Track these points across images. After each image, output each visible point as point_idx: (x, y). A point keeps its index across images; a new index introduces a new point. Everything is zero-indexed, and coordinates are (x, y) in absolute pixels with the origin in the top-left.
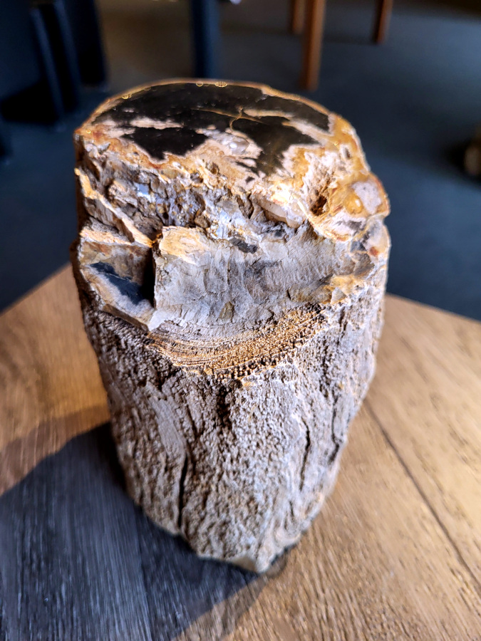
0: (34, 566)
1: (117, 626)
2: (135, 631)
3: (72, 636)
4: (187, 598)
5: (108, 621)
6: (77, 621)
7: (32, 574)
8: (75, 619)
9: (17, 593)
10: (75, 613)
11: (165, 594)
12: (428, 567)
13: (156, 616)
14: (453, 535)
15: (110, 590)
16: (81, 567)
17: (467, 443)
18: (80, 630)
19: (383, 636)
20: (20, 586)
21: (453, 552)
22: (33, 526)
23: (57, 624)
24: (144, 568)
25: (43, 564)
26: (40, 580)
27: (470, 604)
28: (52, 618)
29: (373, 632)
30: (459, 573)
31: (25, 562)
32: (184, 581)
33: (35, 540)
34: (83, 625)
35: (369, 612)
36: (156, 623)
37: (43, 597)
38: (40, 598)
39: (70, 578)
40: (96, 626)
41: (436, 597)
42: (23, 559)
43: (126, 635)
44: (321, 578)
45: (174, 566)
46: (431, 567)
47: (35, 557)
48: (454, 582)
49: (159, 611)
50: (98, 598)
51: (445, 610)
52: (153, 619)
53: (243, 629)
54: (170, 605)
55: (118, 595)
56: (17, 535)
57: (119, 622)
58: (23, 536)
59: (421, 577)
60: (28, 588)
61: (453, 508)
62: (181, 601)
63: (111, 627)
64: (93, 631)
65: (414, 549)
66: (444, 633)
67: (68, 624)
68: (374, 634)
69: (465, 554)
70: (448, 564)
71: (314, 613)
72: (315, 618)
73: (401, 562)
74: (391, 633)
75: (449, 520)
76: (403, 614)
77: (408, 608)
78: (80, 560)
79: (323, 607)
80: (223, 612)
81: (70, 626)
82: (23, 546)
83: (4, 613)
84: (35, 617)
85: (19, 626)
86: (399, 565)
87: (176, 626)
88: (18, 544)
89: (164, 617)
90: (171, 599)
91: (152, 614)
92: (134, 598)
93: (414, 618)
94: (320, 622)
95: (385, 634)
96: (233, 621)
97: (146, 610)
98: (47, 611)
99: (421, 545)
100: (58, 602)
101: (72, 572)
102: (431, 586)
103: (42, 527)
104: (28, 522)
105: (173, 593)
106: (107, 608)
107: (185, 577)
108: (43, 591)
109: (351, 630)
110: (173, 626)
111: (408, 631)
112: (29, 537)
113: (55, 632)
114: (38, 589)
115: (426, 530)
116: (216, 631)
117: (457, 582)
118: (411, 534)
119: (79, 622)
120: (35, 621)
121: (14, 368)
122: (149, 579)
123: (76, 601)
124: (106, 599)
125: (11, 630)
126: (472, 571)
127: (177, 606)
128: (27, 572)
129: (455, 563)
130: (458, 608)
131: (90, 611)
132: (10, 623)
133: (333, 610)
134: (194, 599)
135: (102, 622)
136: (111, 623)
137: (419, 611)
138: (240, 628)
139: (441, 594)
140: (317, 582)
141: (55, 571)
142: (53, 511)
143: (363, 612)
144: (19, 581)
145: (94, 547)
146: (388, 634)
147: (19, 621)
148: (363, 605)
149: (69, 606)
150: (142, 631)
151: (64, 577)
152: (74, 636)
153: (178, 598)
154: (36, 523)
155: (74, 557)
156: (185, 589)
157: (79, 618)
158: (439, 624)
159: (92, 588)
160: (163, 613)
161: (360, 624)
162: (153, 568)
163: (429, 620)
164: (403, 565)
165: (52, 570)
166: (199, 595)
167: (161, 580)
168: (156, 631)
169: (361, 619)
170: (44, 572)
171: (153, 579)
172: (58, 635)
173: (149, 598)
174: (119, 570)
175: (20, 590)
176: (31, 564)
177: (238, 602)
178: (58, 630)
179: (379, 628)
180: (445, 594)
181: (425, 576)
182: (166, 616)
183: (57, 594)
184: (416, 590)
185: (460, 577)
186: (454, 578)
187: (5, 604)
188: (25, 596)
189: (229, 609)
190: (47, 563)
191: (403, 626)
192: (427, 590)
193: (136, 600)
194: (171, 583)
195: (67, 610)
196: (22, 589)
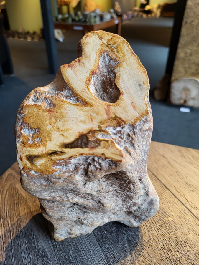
0: (58, 247)
2: (101, 262)
4: (116, 248)
5: (91, 261)
7: (58, 250)
8: (79, 263)
9: (55, 258)
10: (78, 260)
11: (108, 248)
13: (107, 256)
14: (196, 215)
15: (88, 251)
16: (75, 245)
20: (55, 255)
24: (98, 241)
25: (61, 246)
26: (62, 251)
28: (70, 263)
31: (54, 247)
36: (108, 259)
38: (64, 258)
39: (73, 249)
43: (98, 264)
44: (157, 234)
46: (192, 225)
50: (85, 254)
54: (111, 252)
55: (91, 252)
57: (95, 261)
59: (189, 229)
60: (58, 255)
62: (114, 250)
63: (93, 263)
65: (185, 221)
68: (180, 249)
71: (159, 246)
73: (182, 226)
76: (187, 241)
77: (188, 240)
79: (162, 244)
87: (115, 258)
89: (110, 256)
93: (191, 242)
94: (162, 248)
96: (134, 253)
97: (103, 255)
98: (67, 262)
100: (71, 258)
101: (73, 247)
102: (193, 231)
105: (110, 247)
106: (89, 257)
107: (113, 242)
108: (64, 255)
114: (62, 255)
116: (129, 257)
122: (101, 245)
123: (77, 256)
124: (88, 253)
127: (113, 252)
128: (56, 250)
133: (165, 244)
134: (118, 248)
135: (88, 261)
136: (92, 261)
137: (192, 240)
144: (54, 253)
146: (185, 249)
148: (174, 241)
149: (75, 258)
150: (104, 262)
151: (70, 249)
153: (112, 249)
156: (114, 246)
157: (80, 262)
159: (81, 251)
161: (175, 247)
162: (101, 241)
163: (196, 242)
165: (65, 248)
167: (105, 244)
169: (175, 245)
170: (62, 249)
173: (103, 251)
182: (111, 255)
183: (69, 255)
184: (190, 234)
187: (51, 262)
189: (131, 249)
191: (189, 245)
192: (193, 233)
193: (98, 253)
194: (109, 244)
195: (75, 260)
196: (56, 256)
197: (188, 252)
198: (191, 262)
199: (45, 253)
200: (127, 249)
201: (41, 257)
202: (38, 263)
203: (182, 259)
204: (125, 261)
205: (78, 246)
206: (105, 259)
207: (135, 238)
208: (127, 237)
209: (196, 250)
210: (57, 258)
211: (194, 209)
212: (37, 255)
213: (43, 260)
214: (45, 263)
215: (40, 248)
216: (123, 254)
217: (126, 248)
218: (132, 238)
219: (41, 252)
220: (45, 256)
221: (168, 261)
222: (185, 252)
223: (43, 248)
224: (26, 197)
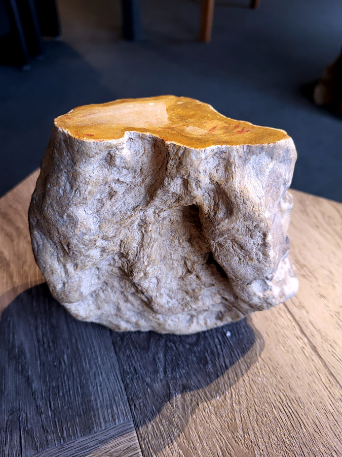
0: (46, 345)
1: (100, 376)
2: (112, 378)
3: (73, 383)
4: (142, 358)
5: (95, 373)
6: (76, 374)
7: (45, 350)
8: (74, 373)
9: (37, 361)
10: (74, 370)
11: (128, 357)
12: (284, 337)
13: (123, 369)
14: (297, 318)
15: (94, 357)
16: (75, 344)
17: (305, 266)
18: (78, 379)
19: (258, 374)
20: (38, 357)
21: (297, 327)
22: (42, 323)
23: (64, 377)
24: (114, 344)
25: (51, 344)
26: (51, 353)
27: (307, 354)
28: (60, 373)
29: (252, 372)
30: (301, 338)
31: (40, 344)
32: (139, 350)
33: (44, 331)
34: (80, 376)
35: (249, 361)
36: (124, 373)
37: (54, 363)
38: (51, 363)
39: (69, 351)
40: (88, 376)
41: (288, 352)
42: (38, 342)
43: (106, 380)
44: (220, 344)
45: (132, 341)
46: (285, 335)
47: (45, 340)
48: (298, 343)
49: (125, 367)
50: (87, 361)
51: (293, 358)
52: (122, 371)
53: (176, 374)
54: (132, 363)
55: (99, 359)
56: (32, 328)
57: (102, 374)
58: (36, 329)
60: (43, 358)
61: (298, 303)
62: (138, 360)
63: (97, 377)
64: (86, 380)
65: (275, 326)
66: (293, 371)
67: (70, 376)
69: (304, 328)
70: (294, 334)
71: (217, 363)
72: (218, 366)
74: (262, 372)
75: (295, 310)
76: (269, 361)
77: (271, 358)
78: (74, 340)
79: (222, 360)
80: (163, 364)
81: (72, 377)
82: (37, 334)
83: (30, 373)
84: (50, 374)
85: (40, 379)
86: (266, 335)
87: (136, 374)
88: (34, 334)
89: (128, 370)
90: (132, 359)
91: (121, 368)
92: (109, 361)
93: (275, 363)
94: (221, 367)
95: (259, 373)
96: (170, 370)
97: (117, 367)
98: (57, 370)
99: (279, 324)
100: (63, 364)
101: (70, 348)
102: (285, 346)
103: (47, 323)
104: (39, 322)
105: (133, 356)
106: (94, 366)
107: (139, 347)
108: (53, 359)
109: (239, 370)
110: (135, 374)
111: (272, 370)
112: (40, 330)
113: (63, 381)
114: (50, 358)
115: (282, 316)
116: (160, 376)
117: (299, 343)
118: (273, 319)
119: (77, 375)
120: (50, 376)
121: (17, 229)
122: (117, 349)
123: (74, 363)
124: (92, 362)
125: (36, 382)
126: (308, 336)
127: (136, 363)
128: (41, 349)
129: (299, 333)
130: (301, 357)
131: (83, 369)
132: (34, 378)
133: (228, 361)
134: (146, 359)
135: (91, 374)
136: (97, 374)
137: (278, 360)
138: (174, 373)
139: (290, 350)
140: (219, 347)
141: (59, 348)
142: (54, 314)
143: (246, 362)
144: (37, 354)
145: (82, 334)
146: (261, 373)
147: (40, 377)
149: (70, 366)
150: (116, 378)
151: (65, 350)
152: (75, 382)
153: (136, 358)
154: (44, 322)
155: (70, 339)
156: (140, 354)
157: (77, 373)
158: (290, 366)
159: (83, 356)
160: (128, 367)
161: (244, 368)
162: (119, 343)
163: (284, 364)
164: (268, 335)
165: (57, 347)
166: (148, 356)
167: (125, 350)
168: (125, 377)
169: (245, 365)
170: (52, 348)
171: (120, 349)
172: (65, 383)
173: (119, 360)
174: (99, 346)
175: (38, 359)
176: (44, 343)
177: (172, 359)
178: (64, 380)
179: (256, 370)
180: (293, 350)
181: (281, 341)
182: (130, 369)
183: (62, 360)
184: (276, 349)
185: (301, 340)
186: (298, 341)
187: (30, 368)
188: (42, 362)
189: (167, 363)
190: (53, 343)
191: (269, 368)
192: (282, 348)
193: (111, 361)
194: (131, 350)
195: (69, 369)
196: (40, 359)
197: (265, 379)
198: (265, 396)
199: (22, 352)
200: (160, 362)
201: (15, 357)
202: (9, 366)
203: (251, 389)
204: (151, 380)
205: (79, 346)
206: (118, 373)
207: (179, 345)
208: (165, 342)
209: (279, 378)
210: (40, 363)
211: (297, 308)
212: (9, 354)
213: (18, 363)
214: (20, 367)
215: (17, 343)
216: (151, 369)
217: (158, 359)
218: (173, 345)
219: (17, 350)
220: (23, 356)
221: (225, 388)
222: (259, 379)
223: (21, 344)
224: (10, 258)
